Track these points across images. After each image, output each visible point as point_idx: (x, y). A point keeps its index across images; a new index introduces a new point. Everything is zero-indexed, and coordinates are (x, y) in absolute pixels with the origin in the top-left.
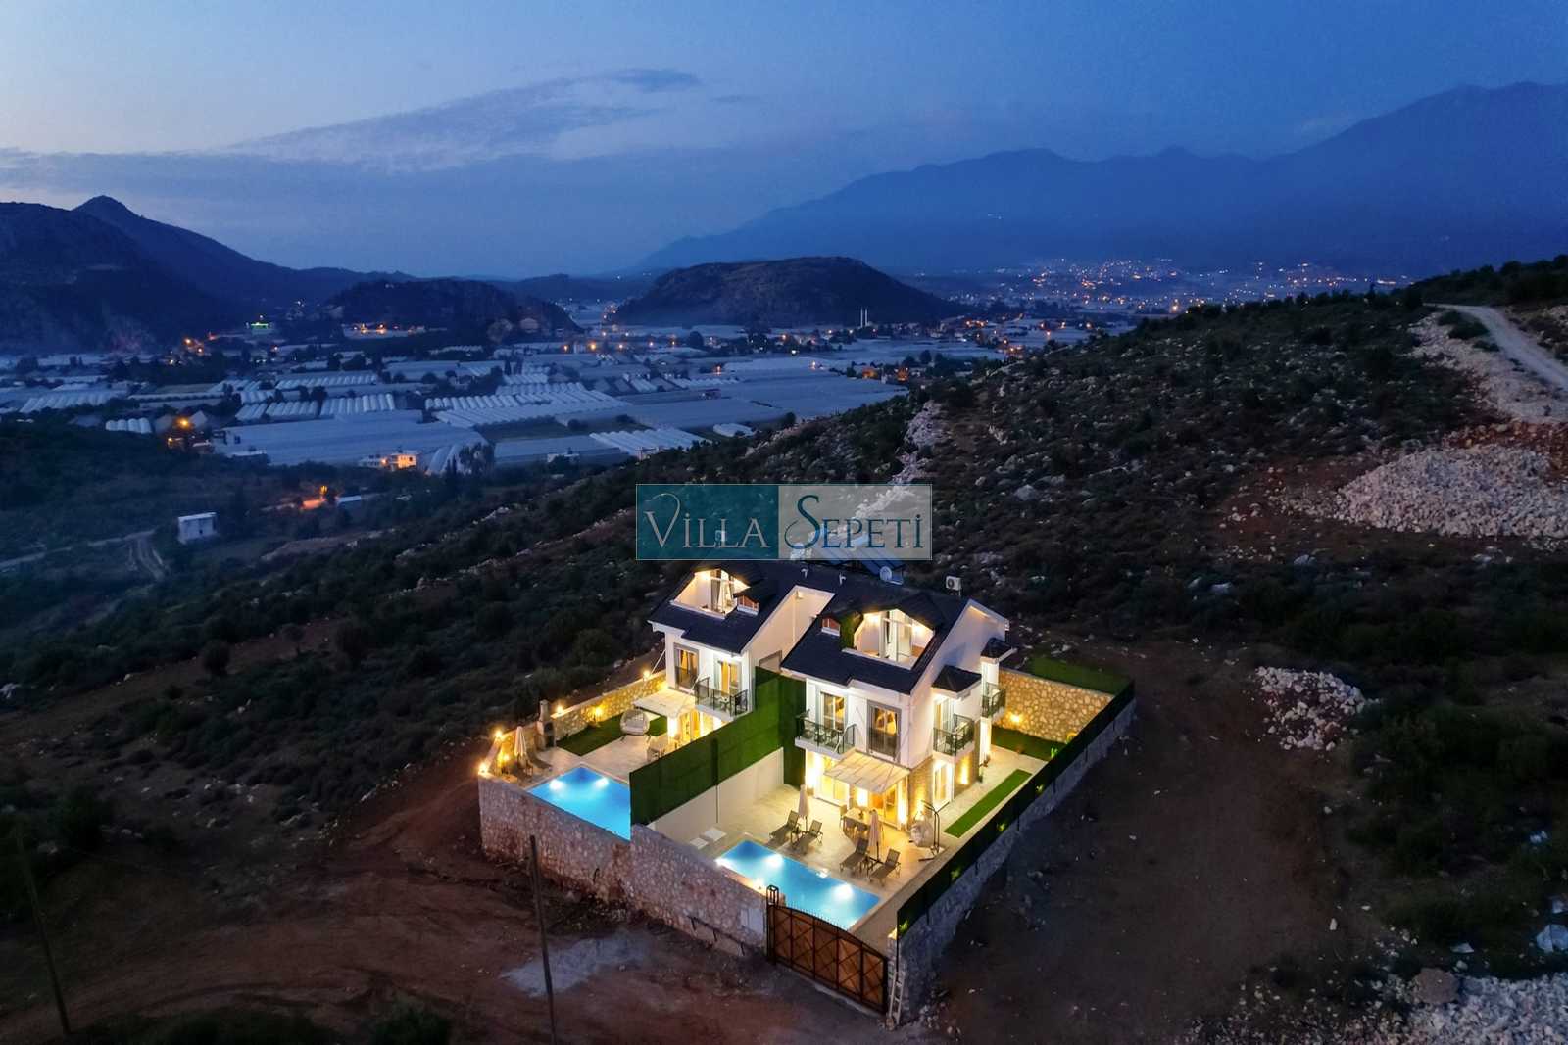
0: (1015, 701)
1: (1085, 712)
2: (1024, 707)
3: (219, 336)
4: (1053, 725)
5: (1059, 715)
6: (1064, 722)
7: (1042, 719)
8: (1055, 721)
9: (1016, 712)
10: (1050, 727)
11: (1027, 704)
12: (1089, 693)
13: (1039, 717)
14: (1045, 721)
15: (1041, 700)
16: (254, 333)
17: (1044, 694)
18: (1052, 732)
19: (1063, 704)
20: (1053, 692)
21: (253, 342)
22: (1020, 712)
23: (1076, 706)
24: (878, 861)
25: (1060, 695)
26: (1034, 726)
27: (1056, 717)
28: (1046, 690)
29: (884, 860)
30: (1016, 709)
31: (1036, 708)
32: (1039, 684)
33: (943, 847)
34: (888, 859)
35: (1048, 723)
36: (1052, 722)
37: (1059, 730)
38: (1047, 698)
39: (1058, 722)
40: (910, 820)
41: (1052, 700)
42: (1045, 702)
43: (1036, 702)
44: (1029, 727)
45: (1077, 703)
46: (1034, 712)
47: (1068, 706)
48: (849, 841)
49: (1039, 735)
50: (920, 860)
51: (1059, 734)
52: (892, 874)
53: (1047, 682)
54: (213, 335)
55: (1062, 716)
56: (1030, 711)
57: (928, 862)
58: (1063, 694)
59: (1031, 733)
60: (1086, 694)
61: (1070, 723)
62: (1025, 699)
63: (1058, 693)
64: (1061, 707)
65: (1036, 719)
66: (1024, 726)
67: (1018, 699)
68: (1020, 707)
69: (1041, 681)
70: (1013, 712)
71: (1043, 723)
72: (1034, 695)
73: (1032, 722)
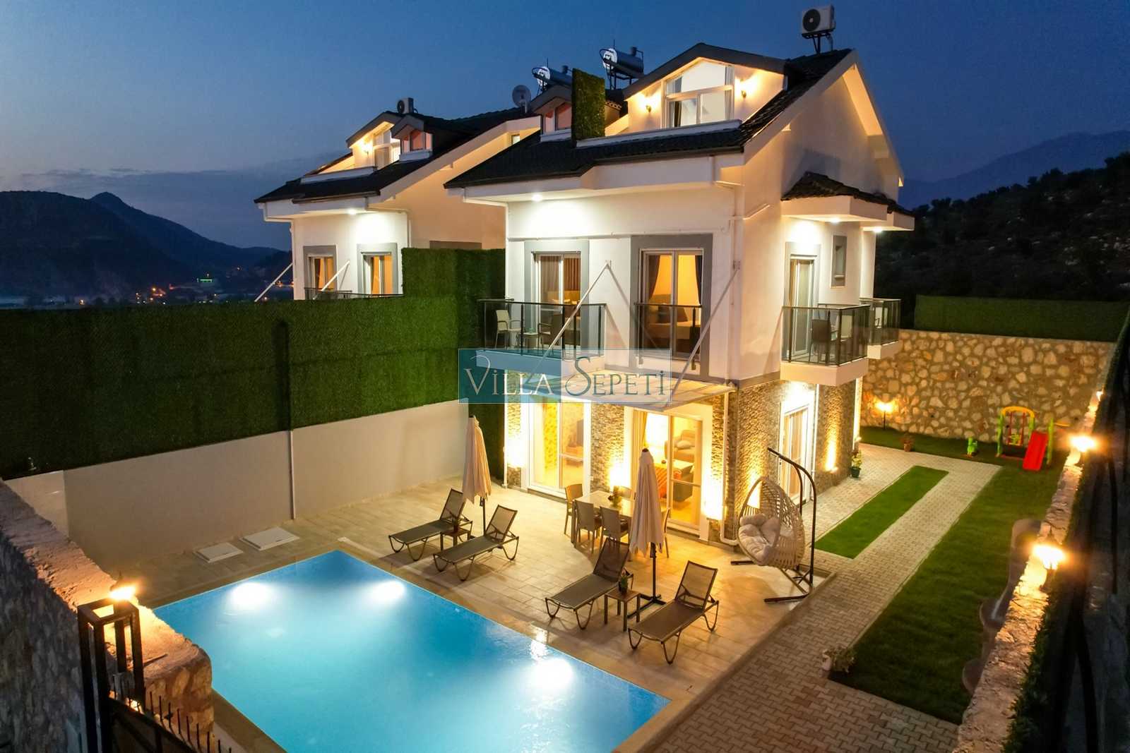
0: (884, 377)
1: (1022, 377)
2: (901, 384)
3: (176, 287)
4: (956, 411)
5: (968, 390)
6: (979, 402)
7: (936, 402)
8: (960, 403)
9: (886, 396)
10: (951, 414)
11: (906, 378)
12: (1031, 341)
13: (928, 399)
14: (940, 404)
15: (934, 369)
16: (202, 286)
17: (939, 356)
18: (955, 424)
19: (978, 368)
20: (958, 351)
21: (200, 292)
22: (892, 396)
23: (1003, 370)
24: (655, 600)
25: (972, 355)
26: (920, 416)
27: (963, 395)
28: (943, 349)
29: (668, 596)
30: (886, 391)
31: (924, 383)
32: (930, 340)
33: (823, 574)
34: (683, 593)
35: (947, 407)
36: (954, 404)
37: (969, 418)
38: (946, 362)
39: (967, 403)
40: (731, 514)
41: (956, 364)
42: (942, 370)
43: (924, 374)
44: (908, 420)
45: (1006, 363)
46: (919, 392)
47: (986, 372)
48: (584, 558)
49: (929, 431)
50: (767, 601)
51: (968, 424)
52: (696, 630)
53: (945, 335)
54: (172, 286)
55: (976, 392)
56: (911, 391)
57: (792, 606)
58: (979, 350)
59: (913, 429)
60: (1027, 345)
61: (990, 402)
62: (902, 371)
63: (966, 351)
64: (973, 375)
65: (923, 404)
66: (898, 419)
67: (890, 374)
68: (894, 386)
69: (935, 335)
70: (880, 397)
71: (936, 408)
72: (920, 362)
73: (916, 411)
